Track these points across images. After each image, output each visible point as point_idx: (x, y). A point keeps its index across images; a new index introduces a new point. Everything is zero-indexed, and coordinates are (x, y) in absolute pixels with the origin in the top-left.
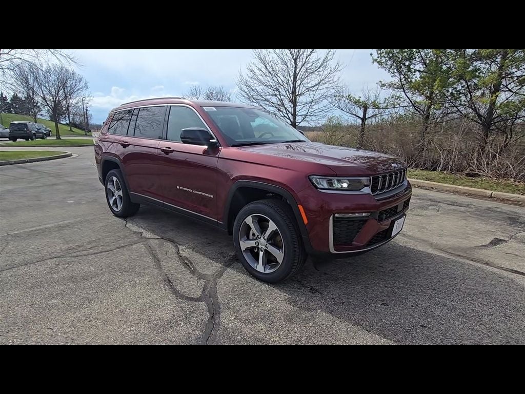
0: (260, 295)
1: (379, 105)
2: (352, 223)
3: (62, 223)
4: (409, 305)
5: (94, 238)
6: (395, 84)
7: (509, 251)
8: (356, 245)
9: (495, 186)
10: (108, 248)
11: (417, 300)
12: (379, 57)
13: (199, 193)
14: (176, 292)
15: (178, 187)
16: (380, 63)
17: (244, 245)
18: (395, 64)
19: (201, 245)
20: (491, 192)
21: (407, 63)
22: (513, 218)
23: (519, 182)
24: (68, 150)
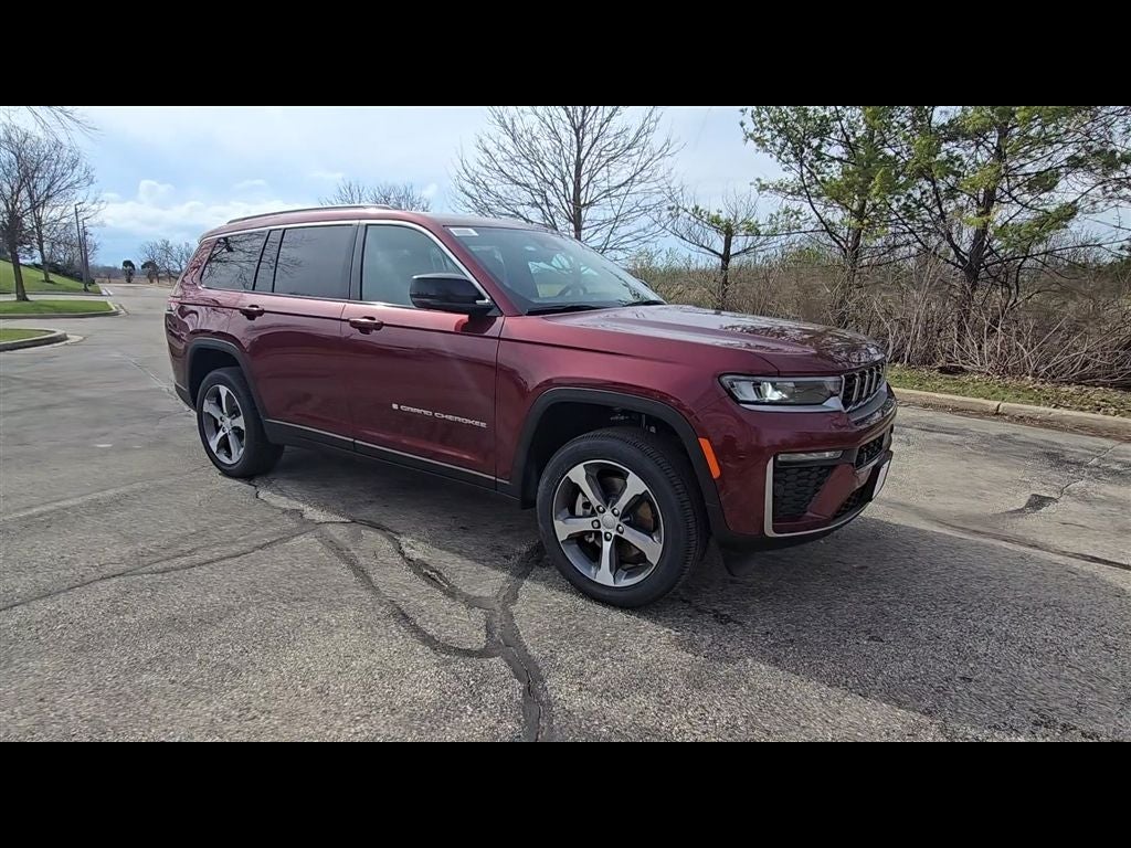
0: (616, 635)
1: (760, 229)
2: (807, 473)
3: (100, 494)
4: (923, 637)
5: (192, 527)
6: (787, 186)
7: (1068, 520)
8: (813, 518)
9: (1001, 392)
10: (235, 549)
11: (933, 626)
12: (757, 130)
13: (450, 417)
14: (428, 640)
15: (395, 406)
16: (760, 142)
17: (564, 528)
18: (789, 144)
19: (446, 533)
20: (997, 403)
21: (815, 142)
22: (1053, 454)
23: (1043, 383)
24: (57, 327)
